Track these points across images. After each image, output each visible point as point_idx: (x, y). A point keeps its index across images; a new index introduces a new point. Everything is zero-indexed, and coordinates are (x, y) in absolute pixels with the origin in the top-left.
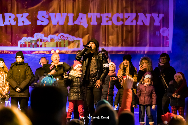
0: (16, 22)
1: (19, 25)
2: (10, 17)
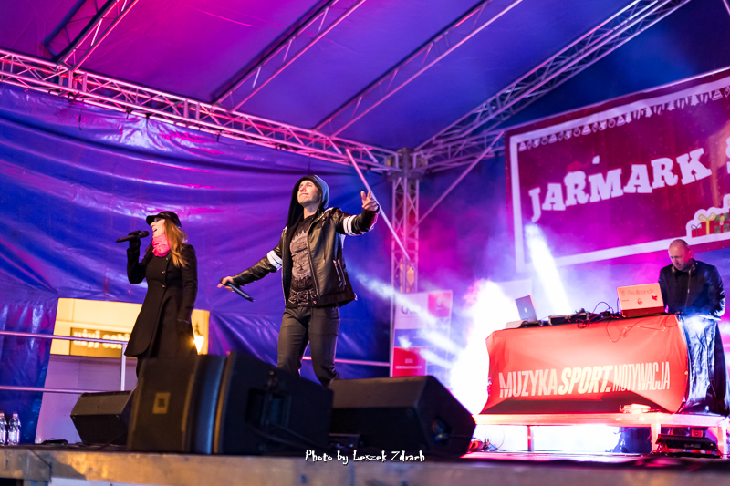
0: (676, 177)
1: (684, 182)
2: (663, 167)
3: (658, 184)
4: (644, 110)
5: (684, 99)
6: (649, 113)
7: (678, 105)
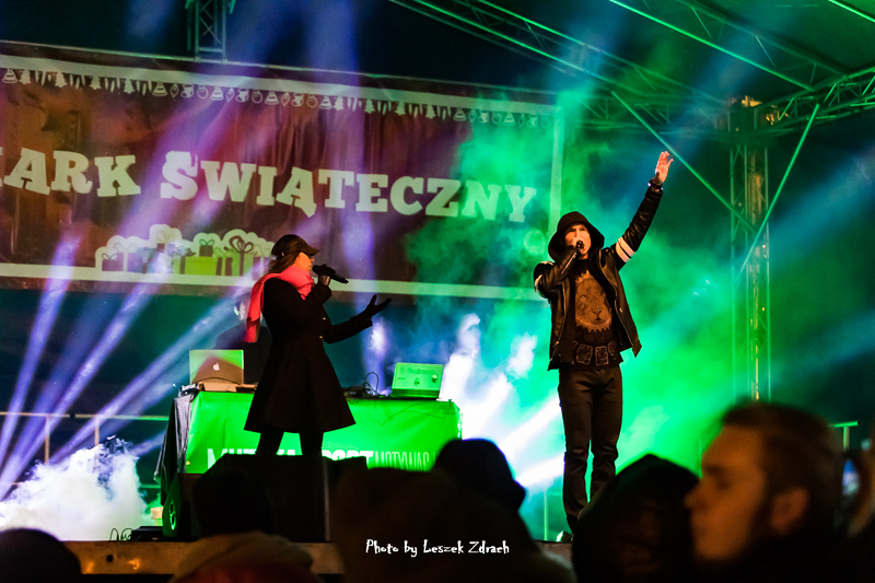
0: (90, 184)
1: (101, 193)
2: (72, 164)
3: (61, 184)
4: (54, 75)
5: (115, 80)
6: (60, 82)
7: (107, 85)
